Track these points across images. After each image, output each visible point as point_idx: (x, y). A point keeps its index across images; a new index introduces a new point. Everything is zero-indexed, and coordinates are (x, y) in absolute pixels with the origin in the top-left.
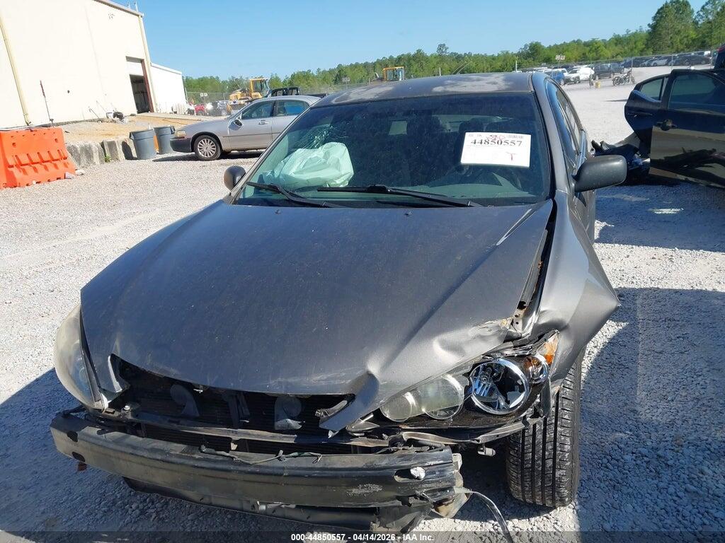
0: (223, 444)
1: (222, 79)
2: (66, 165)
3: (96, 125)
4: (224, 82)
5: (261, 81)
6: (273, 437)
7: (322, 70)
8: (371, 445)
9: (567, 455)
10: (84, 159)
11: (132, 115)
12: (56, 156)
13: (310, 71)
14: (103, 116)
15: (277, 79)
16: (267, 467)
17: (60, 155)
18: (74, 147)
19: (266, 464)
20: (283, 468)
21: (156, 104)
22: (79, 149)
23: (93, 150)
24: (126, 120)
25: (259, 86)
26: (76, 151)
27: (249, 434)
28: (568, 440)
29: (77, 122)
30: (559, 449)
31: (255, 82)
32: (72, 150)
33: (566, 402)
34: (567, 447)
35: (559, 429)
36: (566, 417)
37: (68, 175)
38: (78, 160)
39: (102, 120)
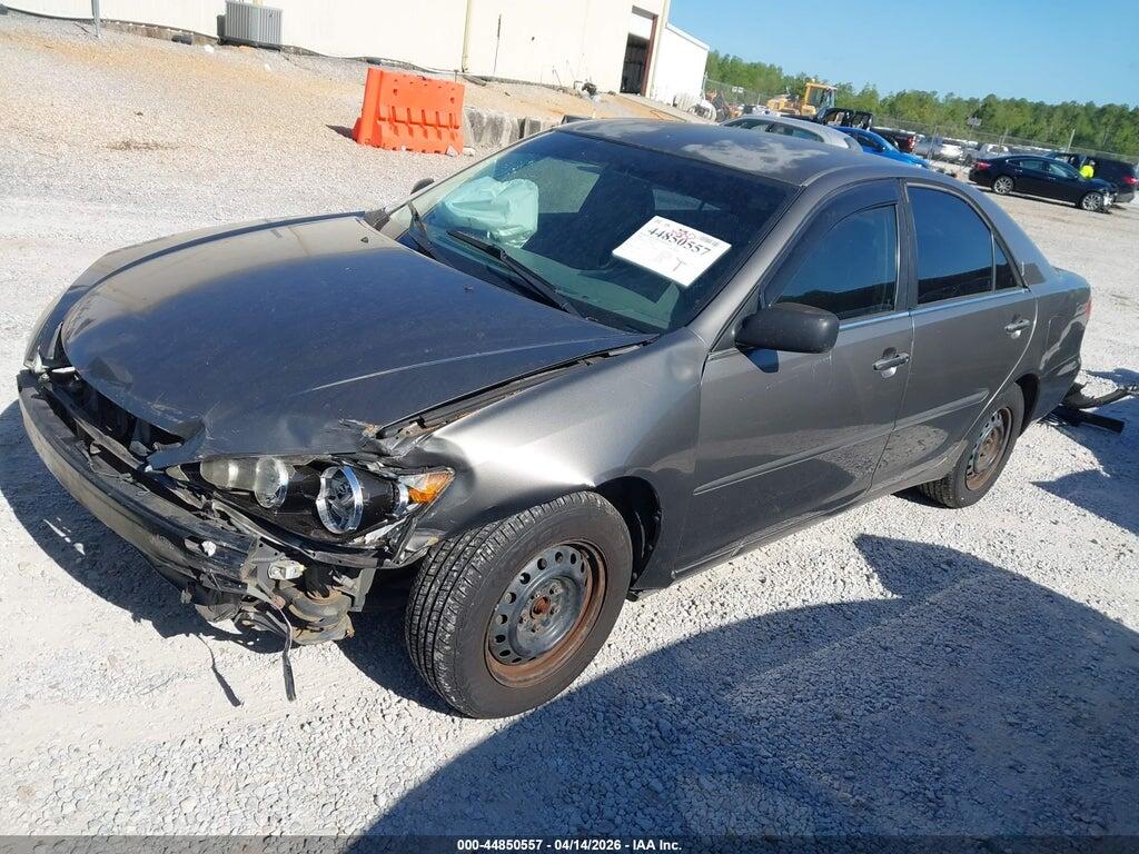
0: (88, 440)
1: (786, 73)
2: (453, 137)
3: (553, 95)
4: (787, 78)
5: (824, 90)
6: (124, 455)
7: (955, 97)
8: (189, 502)
9: (448, 636)
10: (487, 136)
11: (611, 93)
12: (444, 120)
13: (935, 93)
14: (568, 84)
15: (874, 94)
16: (102, 481)
17: (451, 121)
18: (480, 116)
19: (103, 478)
20: (112, 488)
21: (653, 86)
22: (485, 120)
23: (505, 125)
24: (597, 98)
25: (818, 98)
26: (480, 122)
27: (109, 443)
28: (454, 617)
29: (529, 83)
30: (441, 624)
31: (814, 90)
32: (475, 119)
33: (471, 572)
34: (450, 627)
35: (449, 600)
36: (463, 589)
37: (451, 150)
38: (478, 136)
39: (564, 90)
